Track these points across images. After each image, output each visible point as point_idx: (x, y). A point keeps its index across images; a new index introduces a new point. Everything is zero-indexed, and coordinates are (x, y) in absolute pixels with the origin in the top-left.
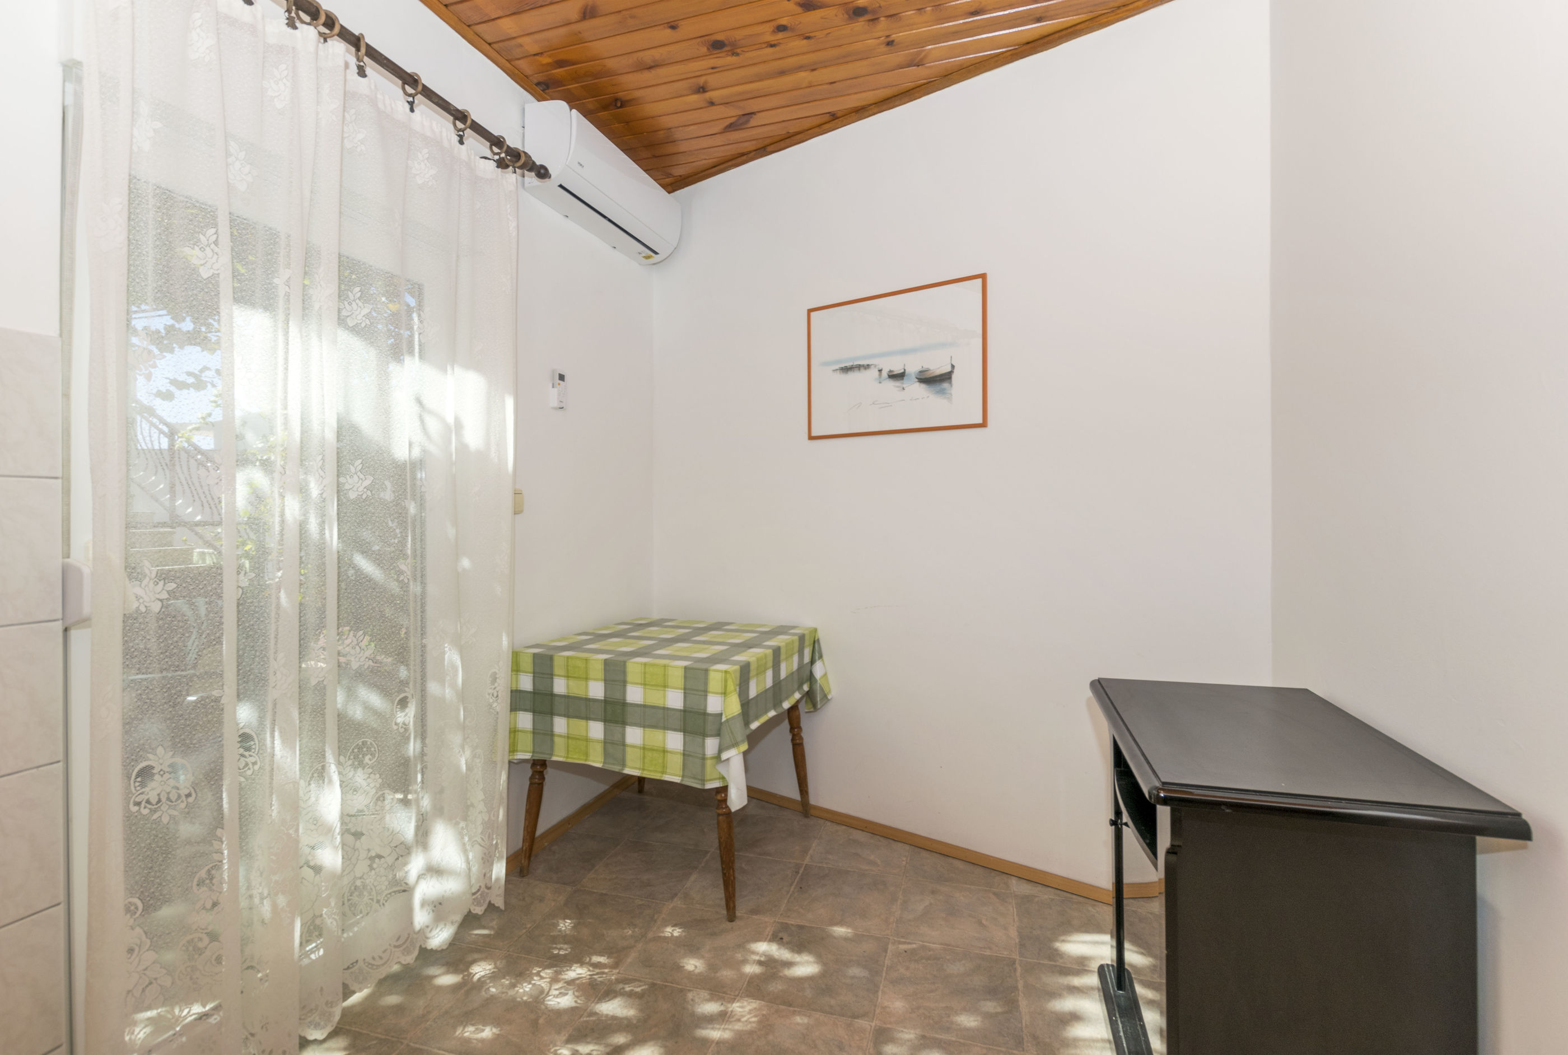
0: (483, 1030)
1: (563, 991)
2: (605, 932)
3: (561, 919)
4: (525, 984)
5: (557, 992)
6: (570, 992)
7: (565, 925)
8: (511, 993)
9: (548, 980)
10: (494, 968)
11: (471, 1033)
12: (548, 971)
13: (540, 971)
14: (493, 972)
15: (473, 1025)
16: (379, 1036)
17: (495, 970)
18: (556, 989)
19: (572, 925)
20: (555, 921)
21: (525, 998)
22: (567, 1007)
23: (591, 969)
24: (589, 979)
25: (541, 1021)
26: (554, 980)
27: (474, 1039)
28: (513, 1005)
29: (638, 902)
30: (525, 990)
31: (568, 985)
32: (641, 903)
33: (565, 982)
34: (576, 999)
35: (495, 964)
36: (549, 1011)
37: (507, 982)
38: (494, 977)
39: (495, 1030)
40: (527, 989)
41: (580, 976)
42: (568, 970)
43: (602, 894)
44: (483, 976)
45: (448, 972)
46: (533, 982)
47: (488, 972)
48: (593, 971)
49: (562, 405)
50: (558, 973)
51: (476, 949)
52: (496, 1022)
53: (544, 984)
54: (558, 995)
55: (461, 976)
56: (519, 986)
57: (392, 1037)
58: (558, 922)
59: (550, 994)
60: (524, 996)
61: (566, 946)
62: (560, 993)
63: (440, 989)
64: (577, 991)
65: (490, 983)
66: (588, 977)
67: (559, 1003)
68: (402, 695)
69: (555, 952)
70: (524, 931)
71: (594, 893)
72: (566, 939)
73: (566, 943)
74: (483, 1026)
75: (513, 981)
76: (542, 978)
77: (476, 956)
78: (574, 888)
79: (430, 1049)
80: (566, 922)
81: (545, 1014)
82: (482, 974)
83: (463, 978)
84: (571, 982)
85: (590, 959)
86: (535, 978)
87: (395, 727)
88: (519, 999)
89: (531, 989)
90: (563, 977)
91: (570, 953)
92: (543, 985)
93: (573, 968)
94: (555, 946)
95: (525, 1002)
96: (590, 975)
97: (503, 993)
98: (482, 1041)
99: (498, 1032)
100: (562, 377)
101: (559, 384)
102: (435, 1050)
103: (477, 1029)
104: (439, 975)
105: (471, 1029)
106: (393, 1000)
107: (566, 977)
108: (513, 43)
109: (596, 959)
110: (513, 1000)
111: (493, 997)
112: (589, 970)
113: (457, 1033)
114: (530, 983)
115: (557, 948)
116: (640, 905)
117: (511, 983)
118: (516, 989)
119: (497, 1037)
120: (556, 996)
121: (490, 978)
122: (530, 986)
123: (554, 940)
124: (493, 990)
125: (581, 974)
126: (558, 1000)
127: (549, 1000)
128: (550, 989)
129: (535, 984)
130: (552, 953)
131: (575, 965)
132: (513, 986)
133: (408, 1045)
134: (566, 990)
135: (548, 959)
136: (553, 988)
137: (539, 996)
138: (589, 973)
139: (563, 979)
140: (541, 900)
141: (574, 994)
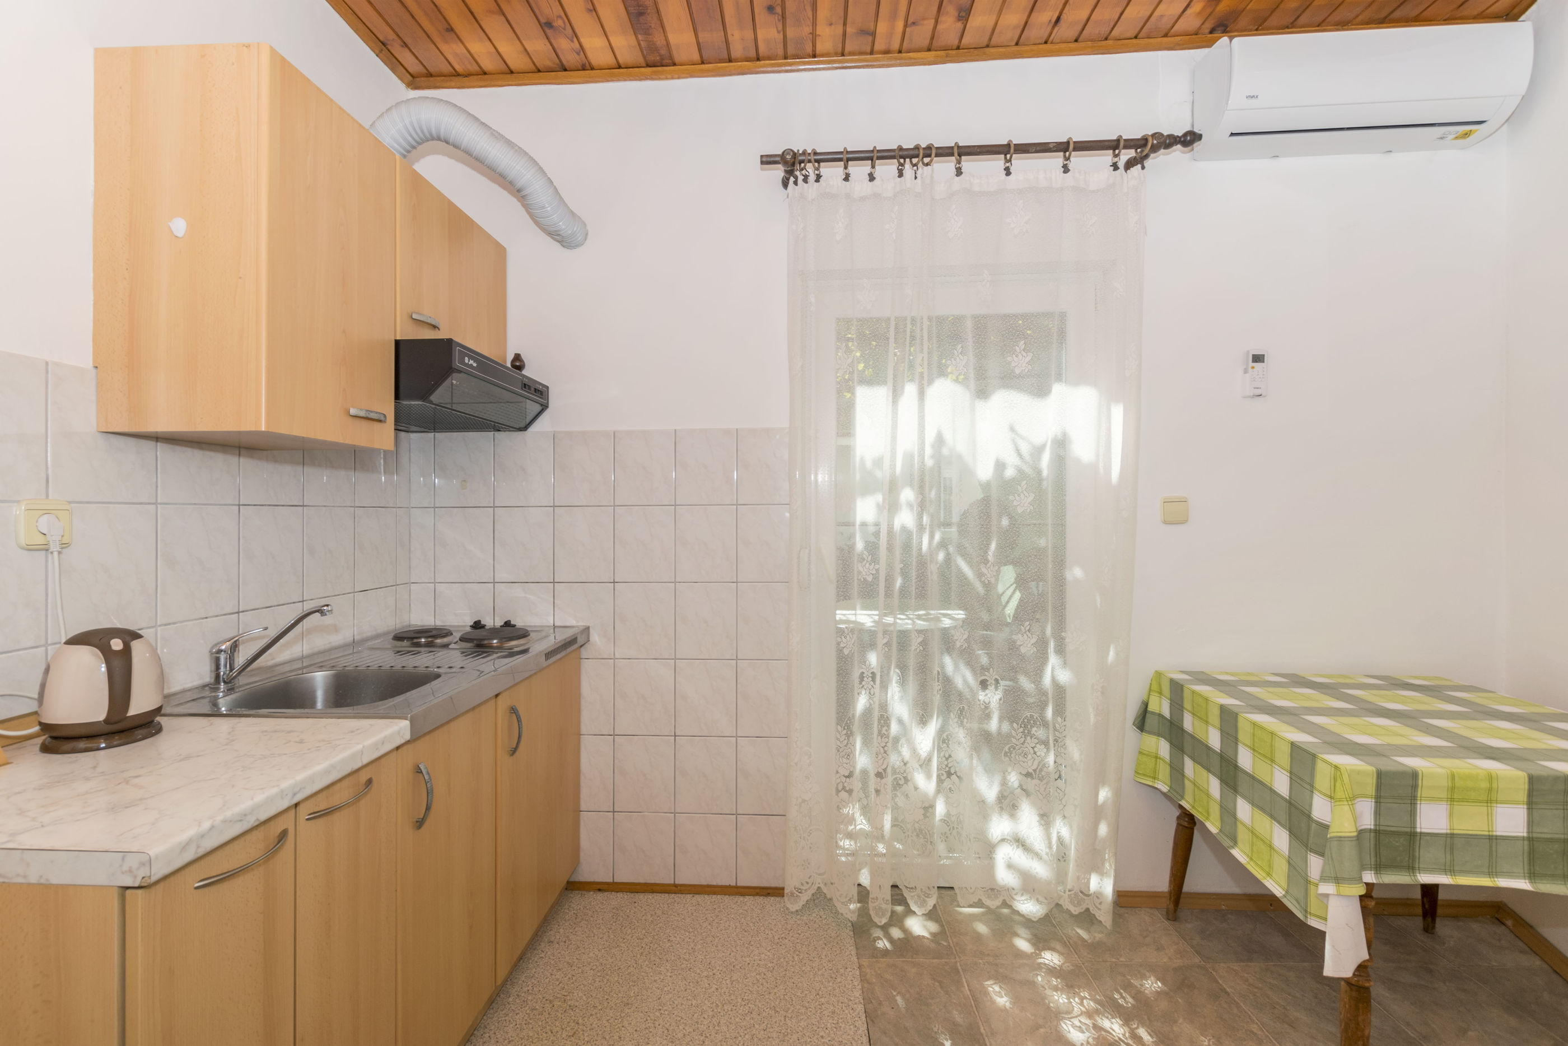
0: (1002, 997)
1: (1084, 1027)
2: (1181, 1021)
3: (1155, 976)
4: (1064, 996)
5: (1078, 1024)
6: (1087, 1034)
7: (1152, 985)
8: (1048, 992)
9: (1083, 1009)
10: (1059, 966)
11: (993, 991)
12: (1092, 1003)
13: (1086, 998)
14: (1055, 968)
15: (1001, 987)
16: (951, 943)
17: (1058, 968)
18: (1080, 1021)
19: (1159, 990)
20: (1148, 974)
21: (1052, 1005)
22: (1071, 1040)
23: (1127, 1035)
24: (1116, 1041)
25: (1042, 1030)
26: (1089, 1014)
27: (990, 997)
28: (1039, 1001)
29: (1254, 1028)
30: (1060, 999)
31: (1093, 1027)
32: (1255, 1030)
33: (1094, 1024)
34: (1085, 1043)
35: (1063, 964)
36: (1056, 1030)
37: (1055, 983)
38: (1052, 971)
39: (1008, 1005)
40: (1061, 1001)
41: (1111, 1031)
42: (1107, 1018)
43: (1224, 990)
44: (1045, 964)
45: (1029, 941)
46: (1072, 1000)
47: (1052, 964)
48: (1126, 1038)
49: (1258, 392)
50: (1097, 1012)
51: (1065, 943)
52: (1016, 999)
53: (1077, 1009)
54: (1077, 1026)
55: (1033, 951)
56: (1059, 993)
57: (956, 950)
58: (1150, 977)
59: (1072, 1020)
60: (1053, 1003)
61: (1130, 1000)
62: (1080, 1027)
63: (1013, 946)
64: (1094, 1038)
65: (1043, 972)
66: (1117, 1038)
67: (1069, 1032)
68: (983, 678)
69: (1116, 996)
70: (1114, 960)
71: (1218, 983)
72: (1138, 995)
73: (1133, 998)
74: (1005, 994)
75: (1060, 986)
76: (1082, 1004)
77: (1058, 946)
78: (1202, 962)
79: (963, 976)
80: (1156, 983)
81: (1051, 1029)
82: (1047, 962)
83: (1032, 953)
84: (1097, 1027)
85: (1137, 1028)
86: (1077, 999)
87: (979, 703)
88: (1047, 1001)
89: (1064, 1003)
90: (1097, 1018)
91: (1128, 1008)
92: (1075, 1009)
93: (1113, 1020)
94: (1122, 991)
95: (1049, 1008)
96: (1120, 1039)
97: (1043, 987)
98: (993, 1002)
99: (1008, 1008)
100: (1258, 359)
101: (1253, 367)
102: (964, 980)
103: (1000, 992)
104: (1022, 938)
105: (997, 988)
106: (982, 928)
107: (1100, 1021)
108: (1152, 19)
109: (1142, 1032)
110: (1043, 998)
111: (1032, 984)
112: (1124, 1035)
113: (986, 983)
114: (1068, 999)
115: (1121, 994)
116: (1253, 1032)
117: (1057, 985)
118: (1055, 993)
119: (1005, 1010)
120: (1074, 1026)
121: (1049, 969)
122: (1066, 1001)
123: (1128, 987)
124: (1040, 978)
125: (1113, 1030)
126: (1072, 1030)
127: (1065, 1023)
128: (1076, 1017)
129: (1071, 1002)
130: (1113, 995)
131: (1118, 1020)
132: (1056, 989)
133: (956, 962)
134: (1086, 1029)
135: (1104, 996)
136: (1079, 1018)
137: (1063, 1013)
138: (1121, 1036)
139: (1095, 1020)
140: (1160, 948)
141: (1088, 1038)
